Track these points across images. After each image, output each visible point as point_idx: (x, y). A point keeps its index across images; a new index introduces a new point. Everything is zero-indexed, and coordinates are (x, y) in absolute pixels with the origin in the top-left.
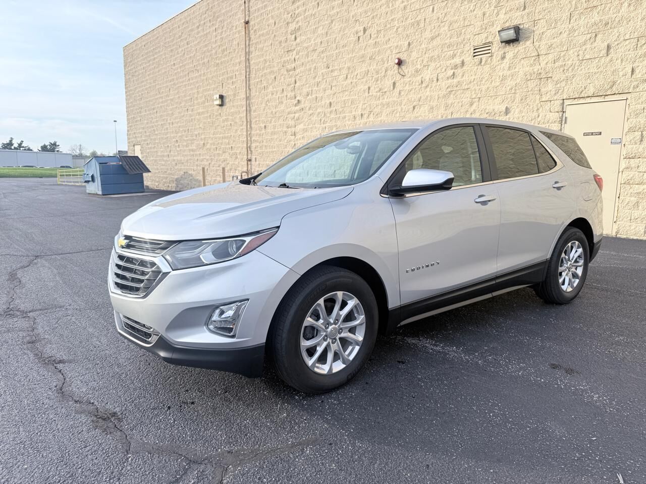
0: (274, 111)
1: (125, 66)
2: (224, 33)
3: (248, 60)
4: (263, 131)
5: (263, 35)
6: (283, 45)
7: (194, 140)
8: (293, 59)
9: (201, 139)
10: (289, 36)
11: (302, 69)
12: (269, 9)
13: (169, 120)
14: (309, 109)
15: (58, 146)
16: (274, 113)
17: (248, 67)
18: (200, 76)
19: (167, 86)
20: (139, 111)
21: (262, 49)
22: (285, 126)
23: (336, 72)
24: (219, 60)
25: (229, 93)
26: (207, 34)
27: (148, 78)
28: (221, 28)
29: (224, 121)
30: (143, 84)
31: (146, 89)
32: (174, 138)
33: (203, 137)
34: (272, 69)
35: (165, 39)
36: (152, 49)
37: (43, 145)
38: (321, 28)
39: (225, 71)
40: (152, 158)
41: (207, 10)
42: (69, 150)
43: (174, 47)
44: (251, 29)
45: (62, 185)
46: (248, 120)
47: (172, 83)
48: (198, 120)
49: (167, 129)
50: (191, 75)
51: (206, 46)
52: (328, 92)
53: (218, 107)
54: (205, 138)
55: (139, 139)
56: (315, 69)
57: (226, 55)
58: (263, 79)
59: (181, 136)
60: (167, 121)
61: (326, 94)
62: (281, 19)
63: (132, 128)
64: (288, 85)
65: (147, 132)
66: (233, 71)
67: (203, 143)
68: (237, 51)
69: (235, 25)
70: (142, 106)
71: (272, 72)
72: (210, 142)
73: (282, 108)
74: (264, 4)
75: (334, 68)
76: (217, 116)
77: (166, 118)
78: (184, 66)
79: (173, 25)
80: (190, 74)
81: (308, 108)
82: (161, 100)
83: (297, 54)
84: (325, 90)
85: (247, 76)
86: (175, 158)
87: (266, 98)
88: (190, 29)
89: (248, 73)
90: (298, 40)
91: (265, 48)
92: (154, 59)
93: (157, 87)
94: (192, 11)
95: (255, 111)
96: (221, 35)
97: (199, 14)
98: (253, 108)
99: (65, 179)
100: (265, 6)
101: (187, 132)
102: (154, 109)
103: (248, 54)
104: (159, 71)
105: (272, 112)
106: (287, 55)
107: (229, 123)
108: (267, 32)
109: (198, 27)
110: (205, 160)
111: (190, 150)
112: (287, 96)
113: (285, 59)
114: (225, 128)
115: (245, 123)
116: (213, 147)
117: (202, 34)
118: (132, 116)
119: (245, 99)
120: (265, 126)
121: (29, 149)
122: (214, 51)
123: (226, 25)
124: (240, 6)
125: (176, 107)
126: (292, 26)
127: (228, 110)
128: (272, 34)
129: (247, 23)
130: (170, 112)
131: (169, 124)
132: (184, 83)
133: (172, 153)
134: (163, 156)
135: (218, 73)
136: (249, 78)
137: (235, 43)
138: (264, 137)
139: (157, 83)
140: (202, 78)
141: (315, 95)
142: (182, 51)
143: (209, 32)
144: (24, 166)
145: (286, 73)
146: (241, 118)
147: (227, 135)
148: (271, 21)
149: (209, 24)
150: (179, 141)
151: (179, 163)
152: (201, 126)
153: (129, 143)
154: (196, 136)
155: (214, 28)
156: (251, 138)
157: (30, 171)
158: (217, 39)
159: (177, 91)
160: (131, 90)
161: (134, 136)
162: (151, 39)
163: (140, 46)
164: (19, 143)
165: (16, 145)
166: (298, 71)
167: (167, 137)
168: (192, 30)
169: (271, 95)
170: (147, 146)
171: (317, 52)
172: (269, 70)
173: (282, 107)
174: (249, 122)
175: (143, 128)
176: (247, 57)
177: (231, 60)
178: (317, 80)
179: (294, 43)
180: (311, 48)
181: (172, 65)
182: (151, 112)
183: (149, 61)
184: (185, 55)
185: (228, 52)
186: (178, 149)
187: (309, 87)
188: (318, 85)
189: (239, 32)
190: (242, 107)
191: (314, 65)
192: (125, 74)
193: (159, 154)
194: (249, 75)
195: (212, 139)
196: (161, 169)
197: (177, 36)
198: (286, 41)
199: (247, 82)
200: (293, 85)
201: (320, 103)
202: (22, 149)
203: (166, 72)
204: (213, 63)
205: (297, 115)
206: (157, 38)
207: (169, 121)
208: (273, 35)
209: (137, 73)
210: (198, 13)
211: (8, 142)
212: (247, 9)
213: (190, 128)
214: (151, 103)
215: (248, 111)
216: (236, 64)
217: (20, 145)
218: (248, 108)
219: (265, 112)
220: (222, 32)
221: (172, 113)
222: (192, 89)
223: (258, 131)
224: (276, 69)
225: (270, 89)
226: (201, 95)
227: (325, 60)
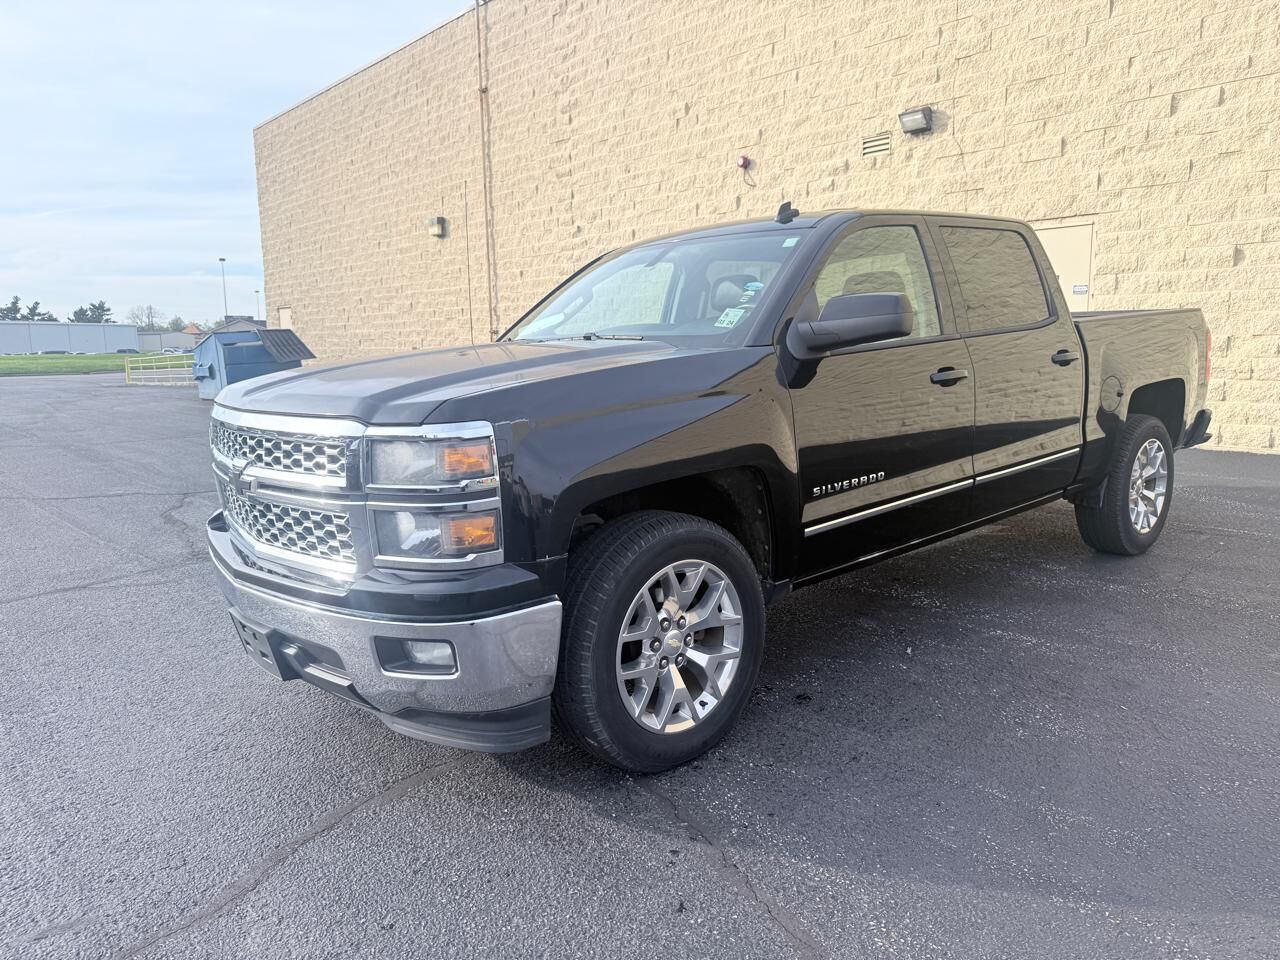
0: (537, 245)
1: (258, 164)
2: (442, 108)
3: (487, 156)
4: (519, 281)
5: (513, 112)
6: (549, 131)
7: (392, 297)
8: (567, 156)
9: (407, 297)
10: (559, 116)
11: (585, 173)
12: (522, 68)
13: (344, 262)
14: (598, 243)
15: (109, 310)
16: (536, 249)
17: (488, 169)
18: (402, 183)
19: (340, 202)
20: (286, 246)
21: (512, 138)
22: (557, 271)
23: (641, 178)
24: (435, 155)
25: (456, 215)
26: (411, 109)
27: (302, 185)
28: (437, 99)
29: (447, 264)
30: (294, 196)
31: (300, 206)
32: (354, 295)
33: (409, 292)
34: (531, 173)
35: (334, 116)
36: (310, 133)
37: (77, 308)
38: (614, 102)
39: (447, 174)
40: (314, 333)
41: (412, 66)
42: (129, 318)
43: (353, 130)
44: (490, 101)
45: (137, 386)
46: (491, 261)
47: (349, 195)
48: (400, 263)
49: (342, 277)
50: (385, 182)
51: (410, 130)
52: (629, 213)
53: (436, 239)
54: (413, 295)
55: (287, 298)
56: (606, 173)
57: (449, 147)
58: (516, 189)
59: (370, 291)
60: (341, 264)
61: (627, 216)
62: (545, 86)
63: (273, 278)
64: (560, 201)
65: (304, 284)
66: (462, 175)
67: (409, 303)
68: (467, 139)
69: (462, 93)
70: (293, 236)
71: (530, 178)
72: (423, 301)
73: (550, 241)
74: (514, 58)
75: (637, 172)
76: (433, 255)
77: (339, 258)
78: (371, 164)
79: (348, 91)
80: (382, 179)
81: (595, 240)
82: (328, 227)
83: (575, 146)
84: (624, 210)
85: (488, 185)
86: (357, 331)
87: (522, 223)
88: (380, 98)
89: (488, 180)
90: (575, 123)
91: (517, 136)
92: (314, 152)
93: (321, 203)
94: (384, 67)
95: (502, 246)
96: (437, 111)
97: (397, 73)
98: (499, 241)
99: (141, 374)
100: (516, 62)
101: (379, 283)
102: (315, 243)
103: (487, 145)
104: (323, 174)
105: (533, 248)
106: (556, 149)
107: (457, 267)
108: (519, 108)
109: (395, 96)
110: (415, 334)
111: (385, 316)
112: (558, 220)
113: (554, 155)
114: (449, 276)
115: (485, 267)
116: (428, 310)
117: (403, 108)
118: (274, 256)
119: (485, 225)
120: (522, 273)
121: (51, 319)
122: (425, 140)
123: (446, 94)
124: (472, 61)
125: (358, 239)
126: (564, 99)
127: (454, 244)
128: (530, 110)
129: (484, 91)
130: (347, 248)
131: (346, 269)
132: (371, 197)
133: (352, 322)
134: (336, 328)
135: (434, 178)
136: (490, 187)
137: (464, 125)
138: (520, 290)
139: (319, 195)
140: (405, 186)
141: (607, 219)
142: (366, 137)
143: (416, 105)
144: (47, 353)
145: (555, 179)
146: (477, 258)
147: (453, 288)
148: (528, 89)
149: (414, 92)
150: (365, 300)
151: (366, 341)
152: (405, 272)
153: (268, 304)
154: (397, 290)
155: (425, 99)
156: (496, 294)
157: (62, 362)
158: (430, 117)
159: (358, 210)
160: (270, 209)
161: (279, 292)
162: (308, 116)
163: (285, 128)
164: (31, 306)
165: (25, 311)
166: (576, 177)
167: (343, 294)
168: (384, 101)
169: (529, 218)
170: (303, 311)
171: (609, 143)
172: (525, 174)
173: (550, 239)
174: (492, 266)
175: (296, 277)
176: (486, 151)
177: (457, 155)
178: (609, 191)
179: (569, 128)
180: (599, 138)
181: (348, 163)
182: (311, 248)
183: (305, 156)
184: (373, 145)
185: (451, 141)
186: (363, 315)
187: (596, 204)
188: (611, 201)
189: (471, 107)
190: (480, 239)
191: (605, 166)
192: (258, 179)
193: (328, 324)
194: (490, 182)
195: (427, 296)
196: (332, 351)
197: (356, 111)
198: (554, 125)
199: (488, 195)
200: (568, 201)
201: (615, 233)
202: (36, 318)
203: (337, 176)
204: (424, 161)
205: (577, 253)
206: (319, 114)
207: (344, 265)
208: (532, 113)
209: (282, 177)
210: (394, 71)
211: (9, 305)
212: (483, 66)
213: (384, 277)
214: (310, 231)
215: (491, 245)
216: (467, 163)
217: (33, 311)
218: (490, 241)
219: (521, 247)
220: (440, 106)
221: (351, 250)
222: (386, 206)
223: (509, 281)
224: (537, 173)
225: (529, 207)
226: (403, 217)
227: (622, 158)
